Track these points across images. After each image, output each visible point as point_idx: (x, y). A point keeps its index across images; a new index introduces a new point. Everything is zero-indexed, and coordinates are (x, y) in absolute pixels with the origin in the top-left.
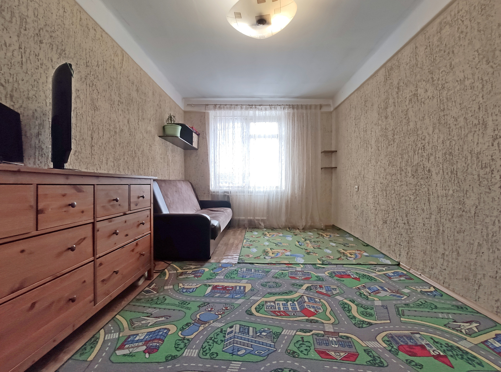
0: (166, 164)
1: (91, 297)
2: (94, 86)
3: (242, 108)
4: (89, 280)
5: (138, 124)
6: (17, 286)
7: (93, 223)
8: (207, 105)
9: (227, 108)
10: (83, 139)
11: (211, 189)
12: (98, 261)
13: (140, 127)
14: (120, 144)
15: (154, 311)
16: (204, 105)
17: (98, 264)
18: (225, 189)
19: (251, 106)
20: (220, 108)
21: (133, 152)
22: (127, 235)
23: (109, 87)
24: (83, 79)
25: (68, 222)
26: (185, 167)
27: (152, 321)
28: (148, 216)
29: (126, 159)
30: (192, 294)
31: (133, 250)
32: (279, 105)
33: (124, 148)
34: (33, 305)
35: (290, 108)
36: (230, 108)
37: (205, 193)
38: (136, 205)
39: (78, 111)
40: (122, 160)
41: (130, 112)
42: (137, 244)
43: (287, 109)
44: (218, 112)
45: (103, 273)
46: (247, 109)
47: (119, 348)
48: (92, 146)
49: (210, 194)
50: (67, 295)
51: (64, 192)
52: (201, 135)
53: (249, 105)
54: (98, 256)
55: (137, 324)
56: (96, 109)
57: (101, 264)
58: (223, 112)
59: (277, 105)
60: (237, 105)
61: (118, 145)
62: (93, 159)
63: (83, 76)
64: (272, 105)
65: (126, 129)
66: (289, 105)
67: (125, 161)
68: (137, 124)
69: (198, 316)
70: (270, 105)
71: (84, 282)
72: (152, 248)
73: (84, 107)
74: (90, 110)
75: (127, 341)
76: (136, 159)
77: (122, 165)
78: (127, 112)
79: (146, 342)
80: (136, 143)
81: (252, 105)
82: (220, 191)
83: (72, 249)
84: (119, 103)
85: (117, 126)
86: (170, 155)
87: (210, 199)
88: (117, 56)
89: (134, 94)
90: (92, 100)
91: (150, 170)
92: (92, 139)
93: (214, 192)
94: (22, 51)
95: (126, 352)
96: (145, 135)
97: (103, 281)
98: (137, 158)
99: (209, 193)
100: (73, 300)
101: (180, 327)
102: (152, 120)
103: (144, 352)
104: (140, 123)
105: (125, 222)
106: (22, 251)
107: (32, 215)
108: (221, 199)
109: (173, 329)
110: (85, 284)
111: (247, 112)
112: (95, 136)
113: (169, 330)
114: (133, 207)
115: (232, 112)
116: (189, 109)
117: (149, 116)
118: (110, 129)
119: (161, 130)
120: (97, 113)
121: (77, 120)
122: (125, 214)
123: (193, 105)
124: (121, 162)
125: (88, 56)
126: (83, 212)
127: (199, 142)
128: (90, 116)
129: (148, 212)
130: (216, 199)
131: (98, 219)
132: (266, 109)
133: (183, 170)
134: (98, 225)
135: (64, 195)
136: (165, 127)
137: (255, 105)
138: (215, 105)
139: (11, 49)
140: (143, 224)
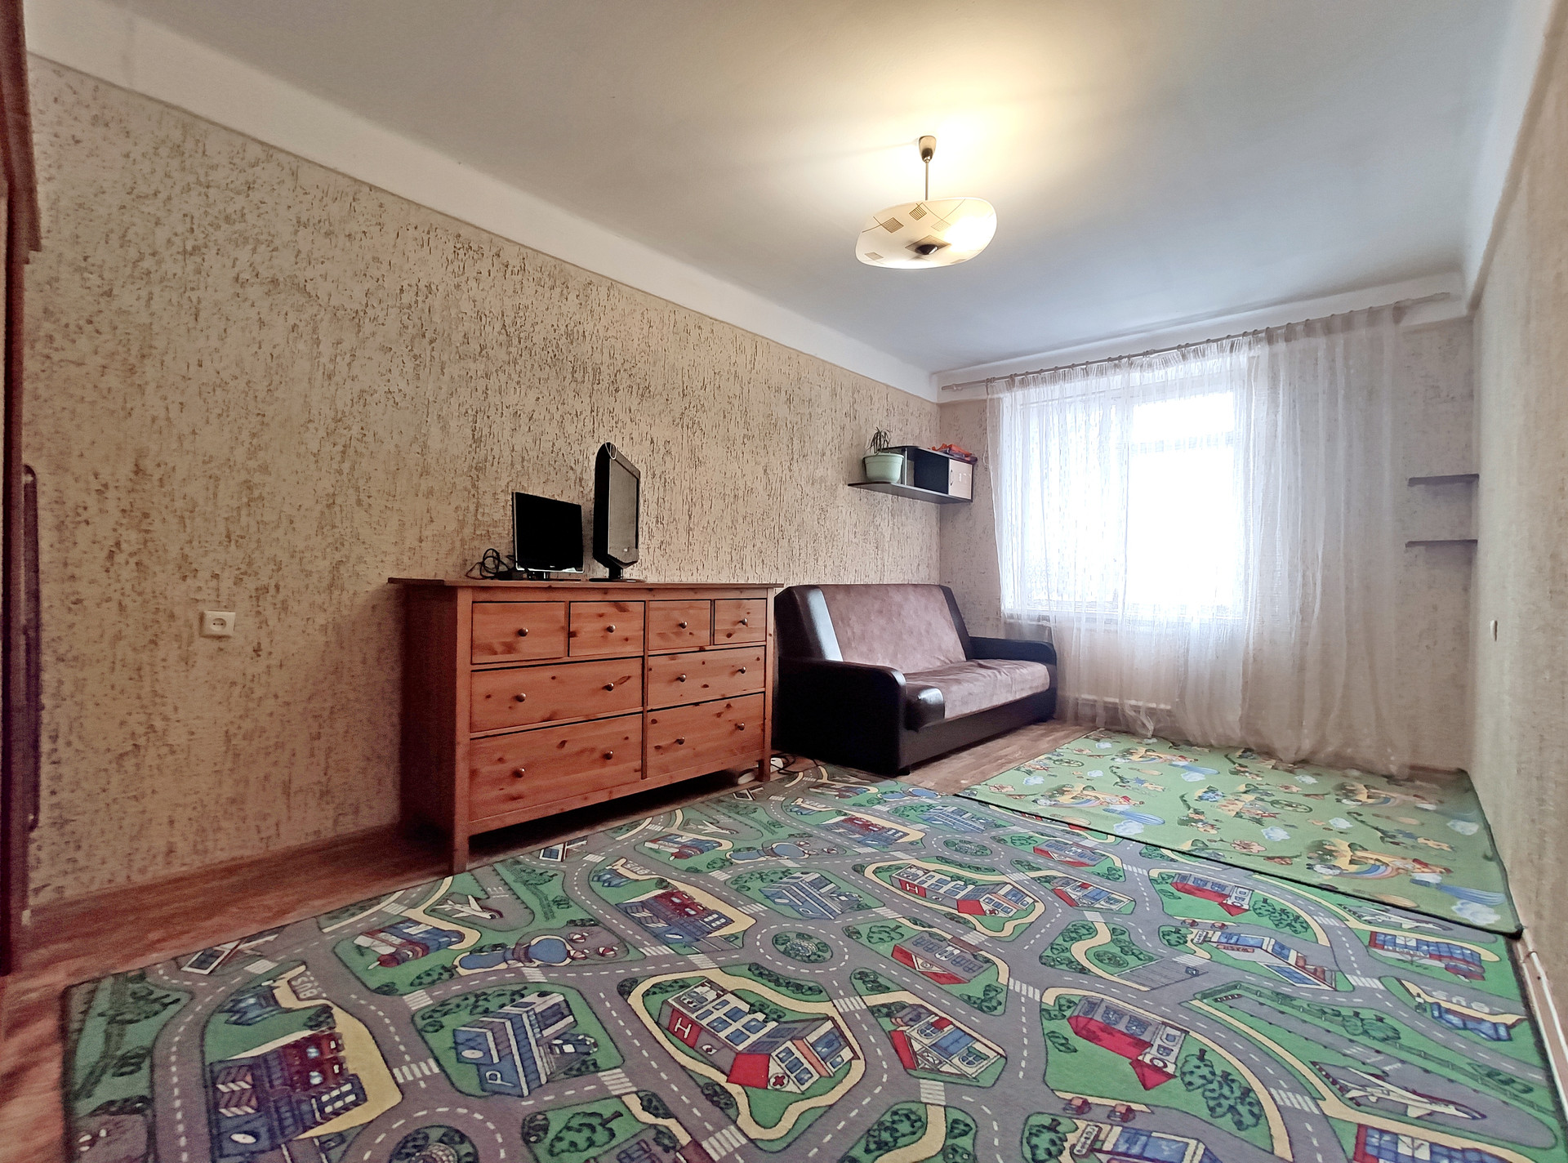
0: (871, 548)
1: (637, 764)
2: (695, 426)
3: (1087, 373)
4: (636, 738)
5: (790, 470)
6: (548, 715)
7: (643, 657)
8: (989, 381)
9: (1044, 381)
10: (674, 519)
11: (1002, 608)
12: (651, 716)
13: (796, 474)
14: (745, 518)
15: (723, 819)
16: (983, 381)
17: (649, 720)
18: (1041, 609)
19: (1117, 360)
20: (1024, 384)
21: (777, 530)
22: (706, 686)
23: (725, 417)
24: (678, 420)
25: (605, 651)
26: (941, 548)
27: (712, 828)
28: (758, 659)
29: (759, 545)
30: (802, 818)
31: (719, 715)
32: (1214, 341)
33: (755, 524)
34: (563, 743)
35: (1258, 341)
36: (1054, 379)
37: (988, 619)
38: (729, 636)
39: (667, 477)
40: (750, 547)
41: (770, 450)
42: (729, 706)
43: (1245, 348)
44: (1019, 394)
45: (656, 738)
46: (1101, 372)
47: (652, 841)
48: (690, 529)
49: (1002, 621)
50: (602, 746)
51: (602, 612)
52: (979, 463)
53: (1110, 360)
54: (649, 708)
55: (692, 826)
56: (698, 463)
57: (654, 721)
58: (1034, 393)
59: (1208, 341)
60: (1074, 366)
61: (741, 521)
62: (691, 551)
63: (678, 416)
64: (1187, 345)
65: (759, 486)
66: (1255, 332)
67: (756, 548)
68: (786, 471)
69: (774, 846)
70: (1179, 347)
71: (627, 738)
72: (769, 723)
73: (678, 465)
74: (687, 469)
75: (666, 838)
76: (784, 543)
77: (748, 558)
78: (762, 452)
79: (684, 846)
80: (784, 510)
81: (1120, 358)
82: (1024, 614)
83: (609, 688)
84: (746, 440)
85: (741, 483)
86: (884, 525)
87: (1002, 636)
88: (744, 352)
89: (782, 411)
90: (692, 451)
91: (821, 562)
92: (690, 518)
93: (1011, 617)
94: (594, 414)
95: (655, 846)
96: (807, 489)
97: (658, 748)
98: (786, 540)
99: (998, 619)
100: (607, 757)
101: (737, 847)
102: (828, 453)
103: (672, 854)
104: (795, 467)
105: (704, 663)
106: (553, 678)
107: (562, 637)
108: (1029, 637)
109: (727, 845)
110: (626, 741)
111: (1103, 380)
112: (696, 511)
113: (721, 845)
114: (721, 638)
115: (1057, 387)
116: (948, 397)
117: (820, 446)
118: (724, 494)
119: (857, 470)
120: (701, 469)
121: (665, 490)
122: (702, 650)
123: (957, 385)
124: (747, 551)
125: (686, 379)
126: (627, 640)
127: (976, 481)
128: (687, 478)
129: (760, 652)
130: (1015, 637)
131: (651, 653)
132: (1166, 363)
133: (935, 555)
134: (651, 662)
135: (601, 616)
136: (867, 461)
137: (1129, 357)
138: (1012, 377)
139: (582, 417)
140: (743, 672)
